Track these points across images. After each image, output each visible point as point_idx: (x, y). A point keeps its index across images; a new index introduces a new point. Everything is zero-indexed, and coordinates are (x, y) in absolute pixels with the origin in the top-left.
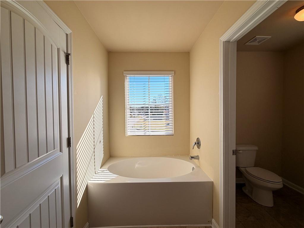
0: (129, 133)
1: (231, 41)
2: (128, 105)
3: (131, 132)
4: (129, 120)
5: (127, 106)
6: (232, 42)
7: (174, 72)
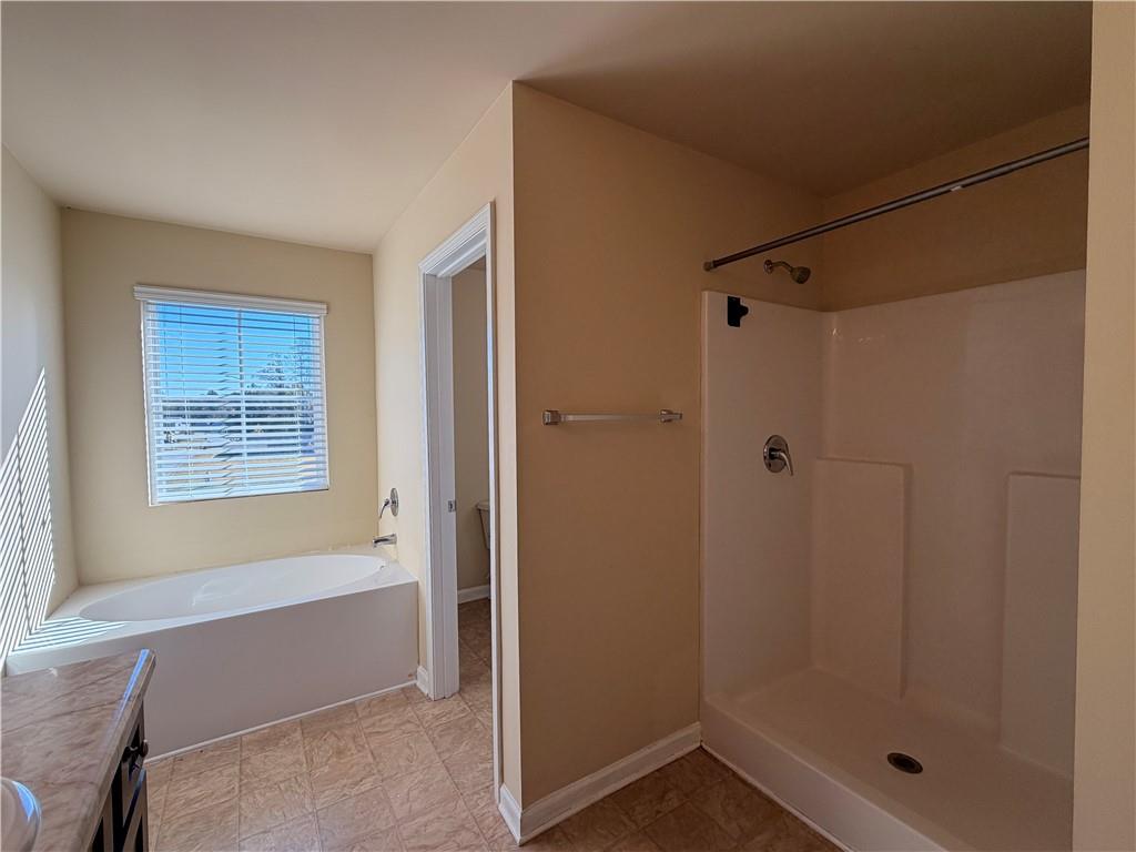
0: (160, 495)
1: (439, 275)
2: (157, 401)
3: (169, 490)
4: (159, 449)
5: (154, 404)
6: (441, 278)
7: (325, 306)
